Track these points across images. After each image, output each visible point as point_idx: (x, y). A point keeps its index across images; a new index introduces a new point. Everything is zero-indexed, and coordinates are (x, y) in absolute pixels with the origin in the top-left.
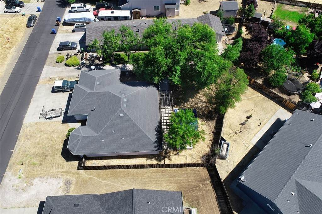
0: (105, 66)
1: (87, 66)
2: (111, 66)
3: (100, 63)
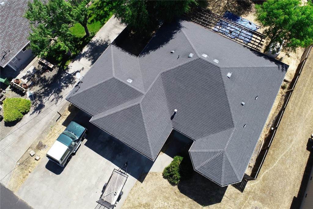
0: (68, 69)
1: (43, 93)
2: (76, 60)
3: (55, 72)
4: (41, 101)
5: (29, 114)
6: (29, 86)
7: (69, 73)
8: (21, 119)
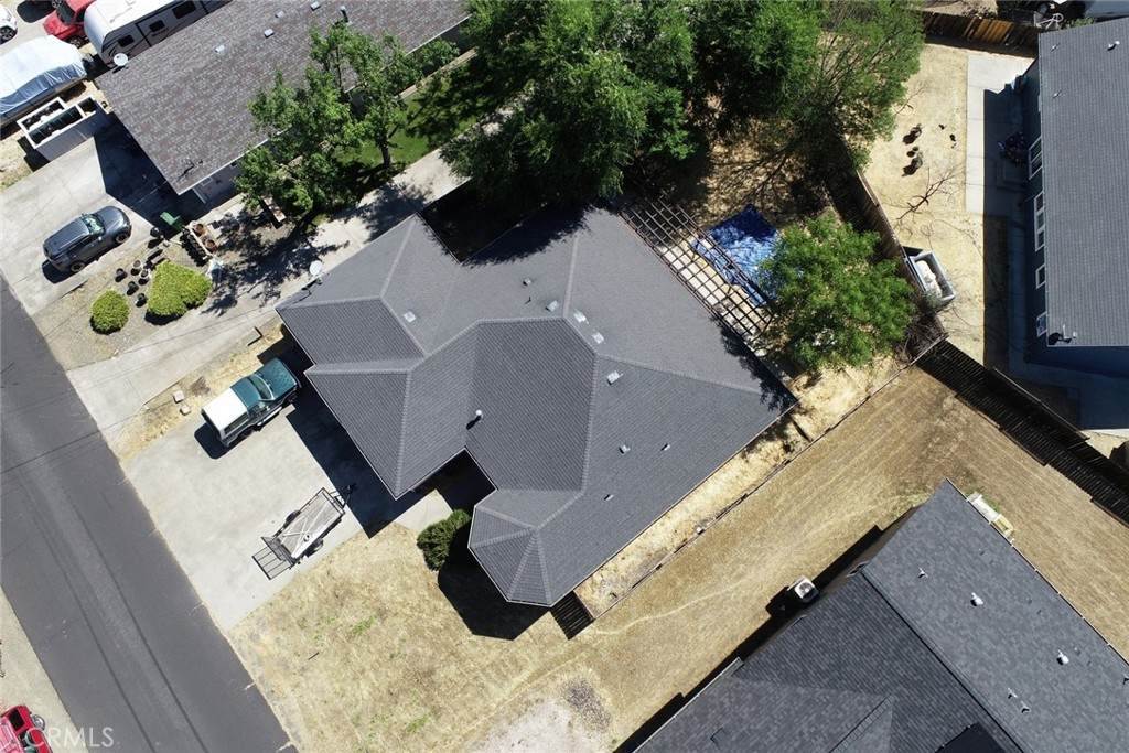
0: (314, 233)
1: (243, 273)
2: (338, 218)
3: (284, 232)
4: (234, 290)
5: (200, 309)
6: (221, 248)
7: (314, 244)
8: (180, 316)
